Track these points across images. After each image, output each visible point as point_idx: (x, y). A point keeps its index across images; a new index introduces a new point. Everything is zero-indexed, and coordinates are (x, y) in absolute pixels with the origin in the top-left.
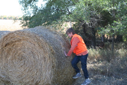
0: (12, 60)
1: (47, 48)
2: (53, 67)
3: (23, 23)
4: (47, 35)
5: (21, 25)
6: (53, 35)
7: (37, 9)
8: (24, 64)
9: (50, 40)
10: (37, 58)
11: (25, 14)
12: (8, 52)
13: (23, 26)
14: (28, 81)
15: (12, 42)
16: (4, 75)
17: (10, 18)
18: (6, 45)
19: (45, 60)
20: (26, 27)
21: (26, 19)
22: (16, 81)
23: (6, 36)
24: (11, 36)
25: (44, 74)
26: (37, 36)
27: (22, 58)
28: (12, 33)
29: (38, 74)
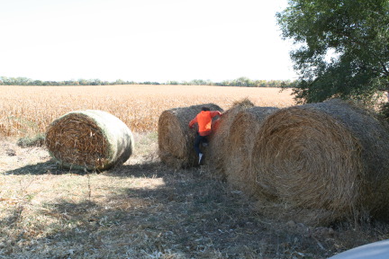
0: (282, 158)
1: (349, 141)
2: (358, 176)
3: (296, 92)
4: (348, 115)
5: (294, 96)
6: (360, 116)
7: (324, 67)
8: (304, 167)
9: (354, 125)
10: (328, 157)
11: (302, 75)
12: (276, 145)
13: (297, 97)
14: (308, 198)
15: (284, 127)
16: (267, 183)
17: (272, 85)
18: (272, 132)
19: (343, 163)
20: (303, 100)
21: (303, 85)
22: (287, 197)
23: (274, 117)
24: (282, 116)
25: (341, 188)
26: (330, 117)
27: (300, 157)
28: (284, 111)
29: (328, 187)
